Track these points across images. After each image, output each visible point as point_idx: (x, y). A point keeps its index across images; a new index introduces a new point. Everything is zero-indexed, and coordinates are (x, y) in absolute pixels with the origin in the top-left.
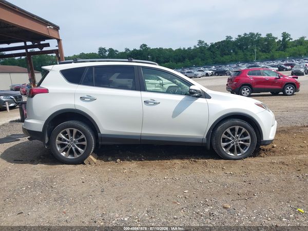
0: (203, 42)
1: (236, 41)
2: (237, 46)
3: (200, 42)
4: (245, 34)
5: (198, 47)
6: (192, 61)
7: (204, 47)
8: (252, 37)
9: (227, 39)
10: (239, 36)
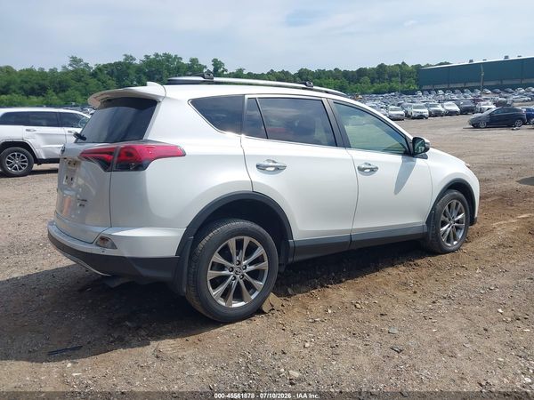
0: (81, 60)
1: (141, 65)
2: (145, 74)
3: (75, 60)
4: (157, 55)
5: (70, 68)
6: (60, 95)
7: (83, 70)
8: (168, 61)
9: (126, 60)
10: (147, 57)
